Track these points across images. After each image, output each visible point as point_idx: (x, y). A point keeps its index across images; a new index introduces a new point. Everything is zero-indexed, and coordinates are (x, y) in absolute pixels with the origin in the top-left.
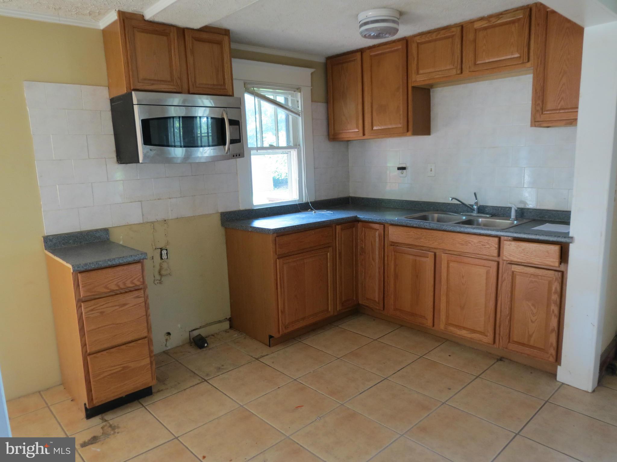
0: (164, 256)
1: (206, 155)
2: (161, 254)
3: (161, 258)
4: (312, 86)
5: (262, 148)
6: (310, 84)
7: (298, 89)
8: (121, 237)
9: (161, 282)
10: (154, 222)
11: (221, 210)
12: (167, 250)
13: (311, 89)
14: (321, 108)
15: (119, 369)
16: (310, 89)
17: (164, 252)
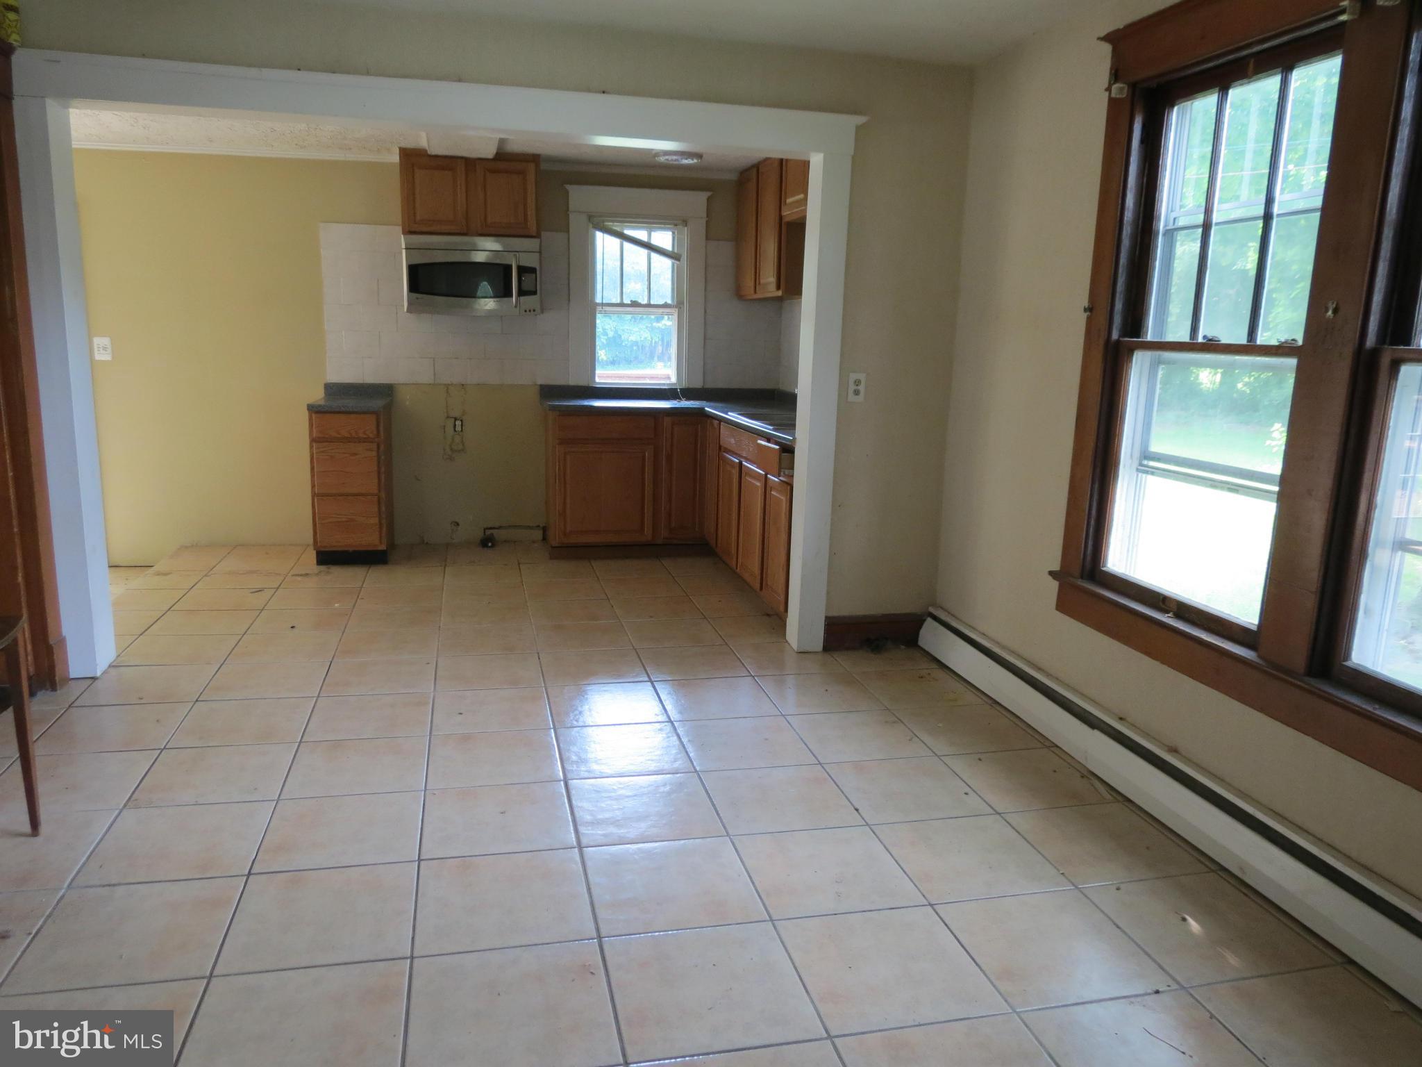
0: (458, 428)
1: (487, 307)
2: (455, 425)
3: (455, 431)
4: (707, 217)
5: (622, 305)
6: (705, 215)
7: (685, 223)
8: (408, 397)
9: (451, 459)
10: (449, 385)
11: (539, 382)
12: (461, 421)
13: (707, 221)
14: (725, 250)
15: (344, 519)
16: (704, 221)
17: (458, 423)
